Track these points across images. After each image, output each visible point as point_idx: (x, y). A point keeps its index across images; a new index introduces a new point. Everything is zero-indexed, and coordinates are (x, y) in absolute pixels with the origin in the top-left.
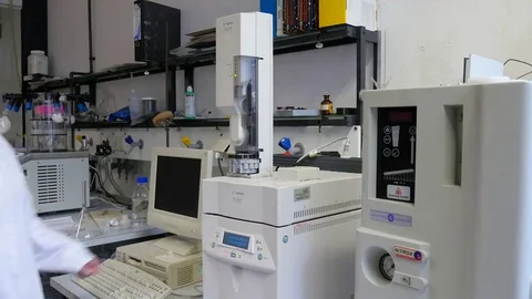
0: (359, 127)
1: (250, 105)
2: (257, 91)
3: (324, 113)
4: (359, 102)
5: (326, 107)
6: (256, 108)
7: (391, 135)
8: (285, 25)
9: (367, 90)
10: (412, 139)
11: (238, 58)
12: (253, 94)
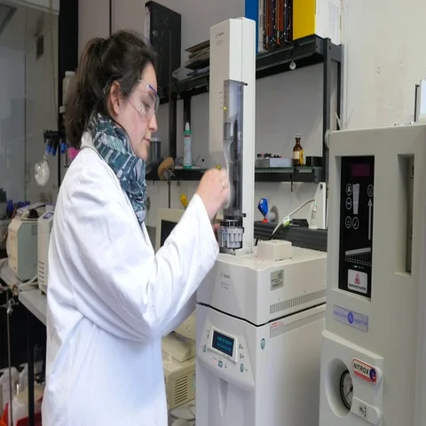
0: (324, 184)
1: (236, 151)
2: (242, 130)
3: (296, 163)
4: (325, 149)
5: (297, 155)
6: (241, 155)
7: (352, 196)
8: (265, 37)
9: (332, 131)
10: (370, 204)
11: (227, 83)
12: (239, 134)
